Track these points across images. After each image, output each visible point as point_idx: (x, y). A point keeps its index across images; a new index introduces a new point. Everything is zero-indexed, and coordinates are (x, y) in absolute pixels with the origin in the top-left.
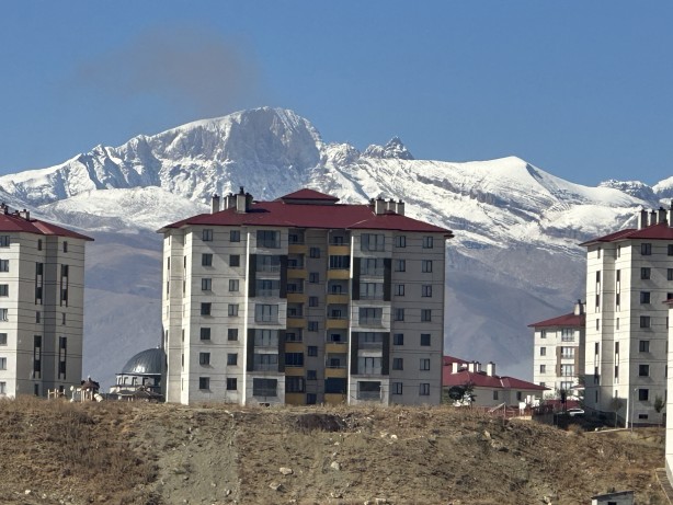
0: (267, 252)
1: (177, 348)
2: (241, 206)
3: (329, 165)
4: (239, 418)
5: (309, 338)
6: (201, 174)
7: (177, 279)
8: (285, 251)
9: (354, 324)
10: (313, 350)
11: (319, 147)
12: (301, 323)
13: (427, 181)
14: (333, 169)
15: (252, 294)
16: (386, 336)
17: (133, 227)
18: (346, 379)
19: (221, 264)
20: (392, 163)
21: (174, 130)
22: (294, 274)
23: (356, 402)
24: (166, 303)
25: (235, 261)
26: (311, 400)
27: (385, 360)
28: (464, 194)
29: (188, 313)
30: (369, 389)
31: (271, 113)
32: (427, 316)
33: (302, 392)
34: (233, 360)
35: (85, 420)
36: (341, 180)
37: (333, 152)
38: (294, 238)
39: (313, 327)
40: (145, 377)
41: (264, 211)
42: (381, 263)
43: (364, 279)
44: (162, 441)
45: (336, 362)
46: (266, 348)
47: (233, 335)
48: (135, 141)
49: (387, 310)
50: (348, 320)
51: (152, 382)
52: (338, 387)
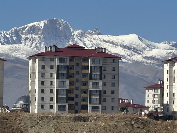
0: (62, 64)
1: (34, 95)
2: (54, 50)
3: (75, 37)
4: (54, 118)
5: (76, 92)
6: (34, 40)
7: (34, 74)
8: (68, 64)
9: (90, 88)
10: (77, 96)
11: (72, 31)
12: (73, 87)
13: (106, 42)
14: (76, 38)
15: (57, 78)
16: (100, 91)
17: (13, 57)
18: (88, 105)
19: (47, 68)
20: (95, 36)
21: (26, 26)
22: (71, 71)
23: (91, 112)
24: (30, 81)
25: (52, 67)
26: (77, 112)
27: (100, 99)
28: (118, 46)
29: (37, 84)
30: (95, 108)
31: (57, 20)
32: (113, 85)
33: (74, 109)
34: (51, 99)
35: (5, 118)
36: (79, 41)
37: (76, 33)
38: (71, 60)
39: (77, 88)
40: (23, 105)
41: (61, 51)
42: (99, 68)
43: (93, 73)
44: (30, 125)
45: (84, 99)
46: (62, 95)
47: (51, 91)
48: (13, 29)
49: (101, 83)
50: (88, 86)
51: (25, 106)
52: (85, 107)
